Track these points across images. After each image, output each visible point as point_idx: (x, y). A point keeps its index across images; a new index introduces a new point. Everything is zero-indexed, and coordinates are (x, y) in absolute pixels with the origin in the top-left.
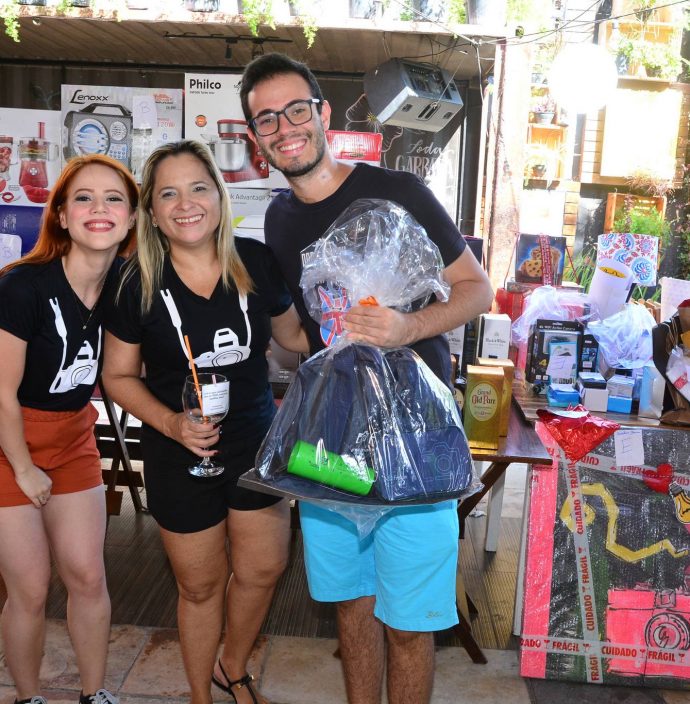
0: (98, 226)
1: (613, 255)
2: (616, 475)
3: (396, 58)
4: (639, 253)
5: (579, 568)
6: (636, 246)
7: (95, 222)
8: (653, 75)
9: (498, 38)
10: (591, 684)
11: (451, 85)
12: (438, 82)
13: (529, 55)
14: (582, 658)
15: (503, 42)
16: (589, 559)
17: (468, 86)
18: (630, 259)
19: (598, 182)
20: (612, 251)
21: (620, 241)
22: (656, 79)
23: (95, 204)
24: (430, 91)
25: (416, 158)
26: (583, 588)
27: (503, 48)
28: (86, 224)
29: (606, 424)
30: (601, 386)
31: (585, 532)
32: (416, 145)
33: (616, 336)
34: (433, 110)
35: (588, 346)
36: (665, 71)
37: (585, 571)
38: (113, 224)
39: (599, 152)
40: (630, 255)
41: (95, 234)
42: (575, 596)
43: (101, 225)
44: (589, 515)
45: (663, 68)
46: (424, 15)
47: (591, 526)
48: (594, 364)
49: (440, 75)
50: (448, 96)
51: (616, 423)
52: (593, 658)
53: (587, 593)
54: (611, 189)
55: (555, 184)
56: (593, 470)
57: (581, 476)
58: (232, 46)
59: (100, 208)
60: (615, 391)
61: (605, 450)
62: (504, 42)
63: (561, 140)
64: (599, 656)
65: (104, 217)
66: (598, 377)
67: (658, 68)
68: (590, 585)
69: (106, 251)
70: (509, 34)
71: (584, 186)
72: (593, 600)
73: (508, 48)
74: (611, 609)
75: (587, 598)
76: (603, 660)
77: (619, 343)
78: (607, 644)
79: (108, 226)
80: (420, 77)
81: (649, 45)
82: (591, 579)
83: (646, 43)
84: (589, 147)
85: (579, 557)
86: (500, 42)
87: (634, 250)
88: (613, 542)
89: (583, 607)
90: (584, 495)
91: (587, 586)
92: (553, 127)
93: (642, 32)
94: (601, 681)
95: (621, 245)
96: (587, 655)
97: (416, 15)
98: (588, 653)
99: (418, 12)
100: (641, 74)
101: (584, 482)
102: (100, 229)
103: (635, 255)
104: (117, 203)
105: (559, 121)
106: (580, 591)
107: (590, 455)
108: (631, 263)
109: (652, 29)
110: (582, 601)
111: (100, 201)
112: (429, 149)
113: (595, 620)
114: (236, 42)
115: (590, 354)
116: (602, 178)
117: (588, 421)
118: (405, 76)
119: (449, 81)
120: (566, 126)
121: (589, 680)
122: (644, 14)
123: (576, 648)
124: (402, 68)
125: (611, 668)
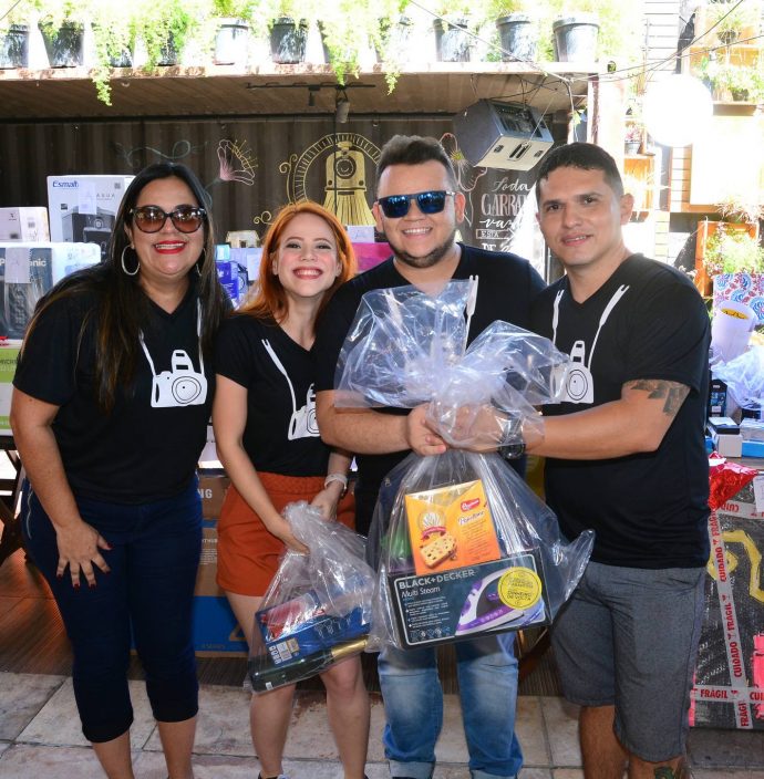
0: (306, 273)
1: (729, 295)
2: (756, 521)
3: (485, 100)
4: (757, 292)
5: (724, 615)
6: (754, 285)
7: (304, 269)
8: (741, 99)
9: (590, 74)
10: (740, 730)
11: (542, 123)
12: (528, 121)
13: (622, 90)
14: (731, 705)
15: (595, 78)
16: (733, 605)
17: (552, 119)
18: (747, 299)
19: (688, 211)
20: (728, 291)
21: (737, 281)
22: (743, 103)
23: (304, 252)
24: (521, 130)
25: (502, 196)
26: (729, 635)
27: (596, 85)
28: (296, 271)
29: (745, 470)
30: (735, 431)
31: (729, 579)
32: (501, 183)
33: (743, 376)
34: (524, 149)
35: (716, 390)
36: (752, 94)
37: (730, 618)
38: (320, 272)
39: (687, 180)
40: (747, 295)
41: (303, 281)
42: (721, 644)
43: (309, 273)
44: (731, 562)
45: (750, 91)
46: (515, 55)
47: (733, 573)
48: (724, 408)
49: (529, 114)
50: (538, 134)
51: (754, 468)
52: (742, 705)
53: (733, 639)
54: (702, 217)
55: (644, 215)
56: (733, 517)
57: (722, 523)
58: (314, 93)
59: (309, 256)
60: (748, 435)
61: (745, 496)
62: (597, 78)
63: (648, 170)
64: (748, 701)
65: (313, 264)
66: (729, 422)
67: (745, 93)
68: (736, 632)
69: (314, 297)
70: (601, 69)
71: (673, 216)
72: (739, 647)
73: (600, 85)
74: (757, 655)
75: (733, 645)
76: (751, 705)
77: (746, 382)
78: (755, 690)
79: (315, 273)
80: (510, 117)
81: (735, 68)
82: (736, 625)
83: (732, 67)
84: (677, 175)
85: (723, 604)
86: (592, 79)
87: (751, 289)
88: (757, 588)
89: (729, 655)
90: (726, 543)
91: (731, 632)
92: (639, 157)
93: (727, 57)
94: (750, 726)
95: (738, 285)
96: (736, 702)
97: (506, 55)
98: (736, 699)
99: (508, 52)
100: (728, 99)
101: (726, 530)
102: (308, 276)
103: (753, 295)
104: (325, 250)
105: (645, 150)
106: (726, 637)
107: (730, 502)
108: (749, 302)
109: (737, 52)
110: (729, 648)
111: (309, 249)
112: (515, 186)
113: (742, 667)
114: (318, 90)
115: (719, 399)
116: (692, 207)
117: (726, 468)
118: (496, 116)
119: (539, 119)
120: (652, 155)
121: (739, 726)
122: (728, 37)
123: (725, 694)
124: (492, 108)
125: (760, 713)
